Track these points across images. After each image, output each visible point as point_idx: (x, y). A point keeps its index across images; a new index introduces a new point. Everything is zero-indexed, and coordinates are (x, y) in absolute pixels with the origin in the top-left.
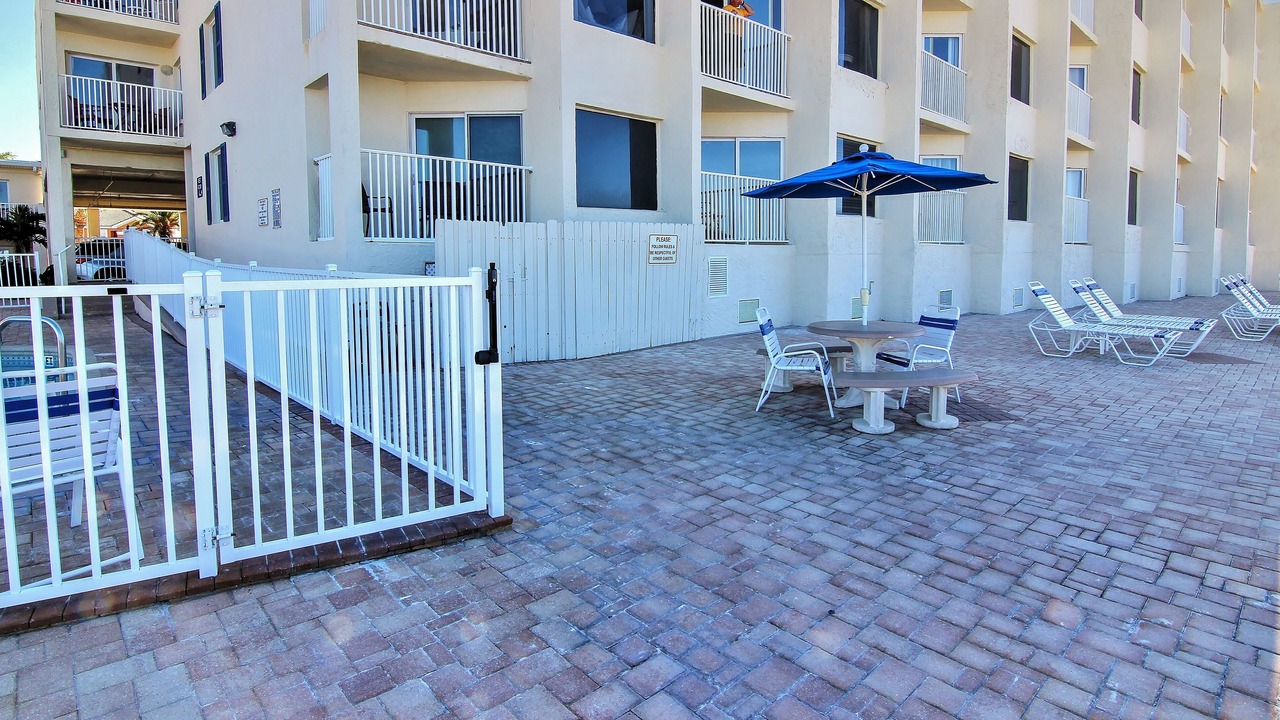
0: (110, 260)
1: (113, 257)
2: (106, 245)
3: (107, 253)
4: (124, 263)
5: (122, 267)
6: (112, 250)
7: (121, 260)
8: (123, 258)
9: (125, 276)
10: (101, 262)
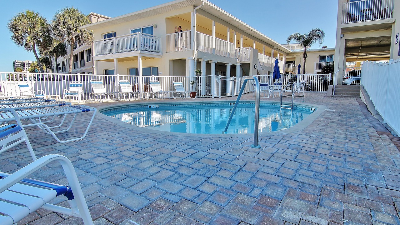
0: (357, 77)
1: (358, 76)
2: (356, 72)
3: (356, 75)
4: (360, 79)
5: (359, 80)
6: (358, 74)
7: (359, 77)
8: (360, 77)
9: (360, 83)
10: (354, 78)
